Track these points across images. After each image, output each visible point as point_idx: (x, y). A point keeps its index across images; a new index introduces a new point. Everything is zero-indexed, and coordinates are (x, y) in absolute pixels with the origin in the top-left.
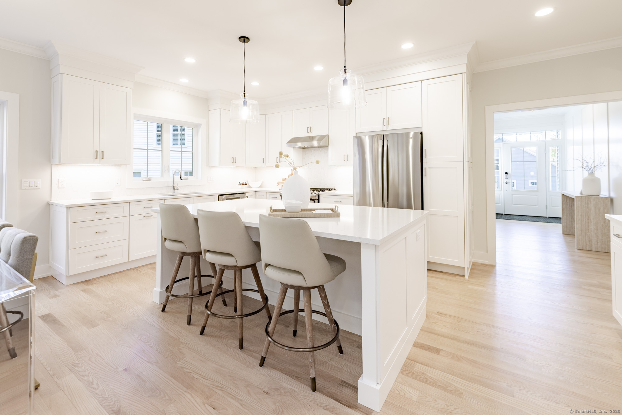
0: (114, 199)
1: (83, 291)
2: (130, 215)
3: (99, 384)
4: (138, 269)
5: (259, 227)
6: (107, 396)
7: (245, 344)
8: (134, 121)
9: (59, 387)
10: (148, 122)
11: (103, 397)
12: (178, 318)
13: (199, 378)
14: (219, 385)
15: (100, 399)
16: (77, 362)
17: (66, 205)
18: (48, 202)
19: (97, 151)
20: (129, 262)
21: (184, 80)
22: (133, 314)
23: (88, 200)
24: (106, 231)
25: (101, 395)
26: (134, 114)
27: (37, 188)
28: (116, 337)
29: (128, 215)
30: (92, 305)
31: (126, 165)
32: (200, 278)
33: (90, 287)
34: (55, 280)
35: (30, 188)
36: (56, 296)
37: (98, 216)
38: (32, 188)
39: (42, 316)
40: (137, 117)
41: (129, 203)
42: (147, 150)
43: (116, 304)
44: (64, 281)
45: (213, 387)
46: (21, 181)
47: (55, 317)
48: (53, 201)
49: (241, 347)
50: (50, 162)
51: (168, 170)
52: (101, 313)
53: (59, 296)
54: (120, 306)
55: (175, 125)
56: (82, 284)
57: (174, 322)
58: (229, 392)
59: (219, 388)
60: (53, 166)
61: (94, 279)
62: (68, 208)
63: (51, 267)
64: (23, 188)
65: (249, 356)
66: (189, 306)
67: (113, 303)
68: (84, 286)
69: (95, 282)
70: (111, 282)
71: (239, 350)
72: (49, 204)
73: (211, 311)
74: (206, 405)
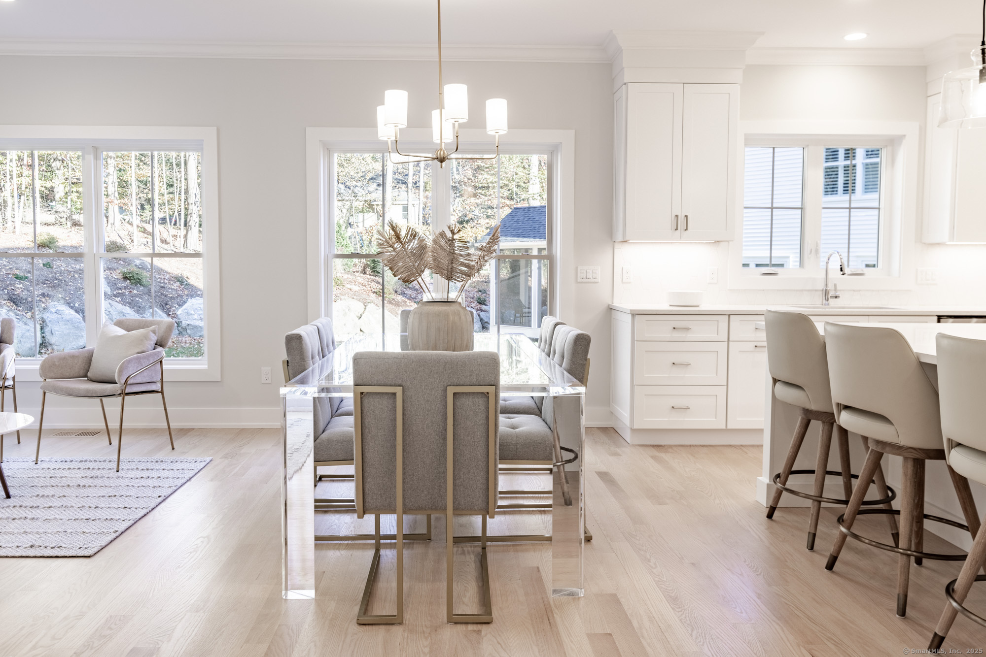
0: (705, 307)
1: (652, 457)
2: (730, 340)
3: (657, 564)
4: (742, 448)
5: (936, 364)
6: (665, 579)
7: (908, 610)
8: (747, 149)
9: (612, 549)
10: (774, 148)
11: (659, 578)
12: (793, 536)
13: (803, 617)
14: (834, 639)
15: (656, 579)
16: (634, 533)
17: (631, 310)
18: (609, 305)
19: (677, 216)
20: (727, 431)
21: (856, 37)
22: (720, 507)
23: (663, 305)
24: (688, 365)
25: (658, 576)
26: (745, 135)
27: (595, 280)
28: (688, 526)
29: (726, 340)
30: (661, 478)
31: (728, 242)
32: (850, 480)
33: (663, 455)
34: (618, 435)
35: (588, 280)
36: (616, 454)
37: (677, 335)
38: (589, 280)
39: (598, 472)
40: (750, 140)
41: (729, 315)
42: (772, 208)
43: (696, 487)
44: (628, 436)
45: (821, 635)
46: (577, 268)
47: (614, 479)
48: (617, 304)
49: (902, 612)
50: (611, 237)
51: (817, 251)
52: (672, 491)
53: (620, 455)
54: (702, 491)
55: (833, 146)
56: (652, 448)
57: (785, 538)
58: (849, 653)
59: (833, 642)
60: (616, 245)
61: (670, 446)
62: (634, 314)
63: (612, 413)
64: (579, 280)
65: (914, 632)
66: (812, 514)
67: (693, 484)
68: (654, 452)
69: (670, 450)
70: (694, 456)
71: (897, 616)
72: (610, 309)
73: (851, 530)
74: (802, 649)
